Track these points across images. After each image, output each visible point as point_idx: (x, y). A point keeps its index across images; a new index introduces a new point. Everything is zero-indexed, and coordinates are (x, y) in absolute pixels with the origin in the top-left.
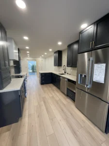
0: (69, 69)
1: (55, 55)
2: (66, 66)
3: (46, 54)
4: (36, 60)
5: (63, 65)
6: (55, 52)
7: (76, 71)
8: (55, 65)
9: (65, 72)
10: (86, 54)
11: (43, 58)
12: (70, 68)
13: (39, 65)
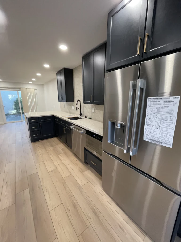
0: (88, 109)
1: (59, 77)
2: (82, 101)
3: (39, 74)
4: (20, 89)
5: (76, 99)
6: (59, 73)
7: (102, 112)
8: (61, 99)
9: (81, 115)
10: (118, 72)
11: (34, 83)
12: (90, 105)
13: (29, 100)
